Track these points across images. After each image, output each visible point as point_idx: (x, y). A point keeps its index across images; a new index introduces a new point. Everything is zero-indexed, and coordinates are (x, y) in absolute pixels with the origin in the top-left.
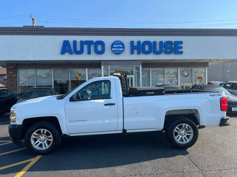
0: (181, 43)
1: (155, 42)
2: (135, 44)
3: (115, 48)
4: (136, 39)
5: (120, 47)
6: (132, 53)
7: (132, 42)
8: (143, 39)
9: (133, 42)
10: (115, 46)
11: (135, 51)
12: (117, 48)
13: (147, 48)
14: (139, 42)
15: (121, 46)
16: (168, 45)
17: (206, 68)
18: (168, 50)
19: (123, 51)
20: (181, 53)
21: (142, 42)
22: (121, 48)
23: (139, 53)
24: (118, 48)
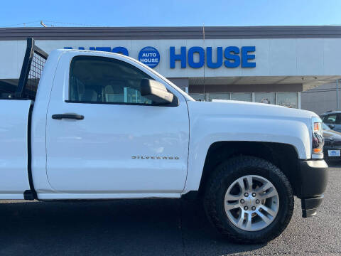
0: (253, 49)
1: (209, 49)
2: (178, 52)
3: (144, 58)
4: (178, 44)
5: (152, 57)
6: (172, 66)
7: (172, 49)
8: (190, 44)
9: (174, 48)
10: (144, 55)
11: (178, 64)
12: (147, 58)
13: (196, 59)
14: (183, 49)
15: (155, 55)
16: (232, 53)
17: (299, 93)
18: (231, 61)
19: (157, 64)
20: (253, 65)
21: (188, 48)
22: (155, 58)
23: (183, 67)
24: (149, 58)
